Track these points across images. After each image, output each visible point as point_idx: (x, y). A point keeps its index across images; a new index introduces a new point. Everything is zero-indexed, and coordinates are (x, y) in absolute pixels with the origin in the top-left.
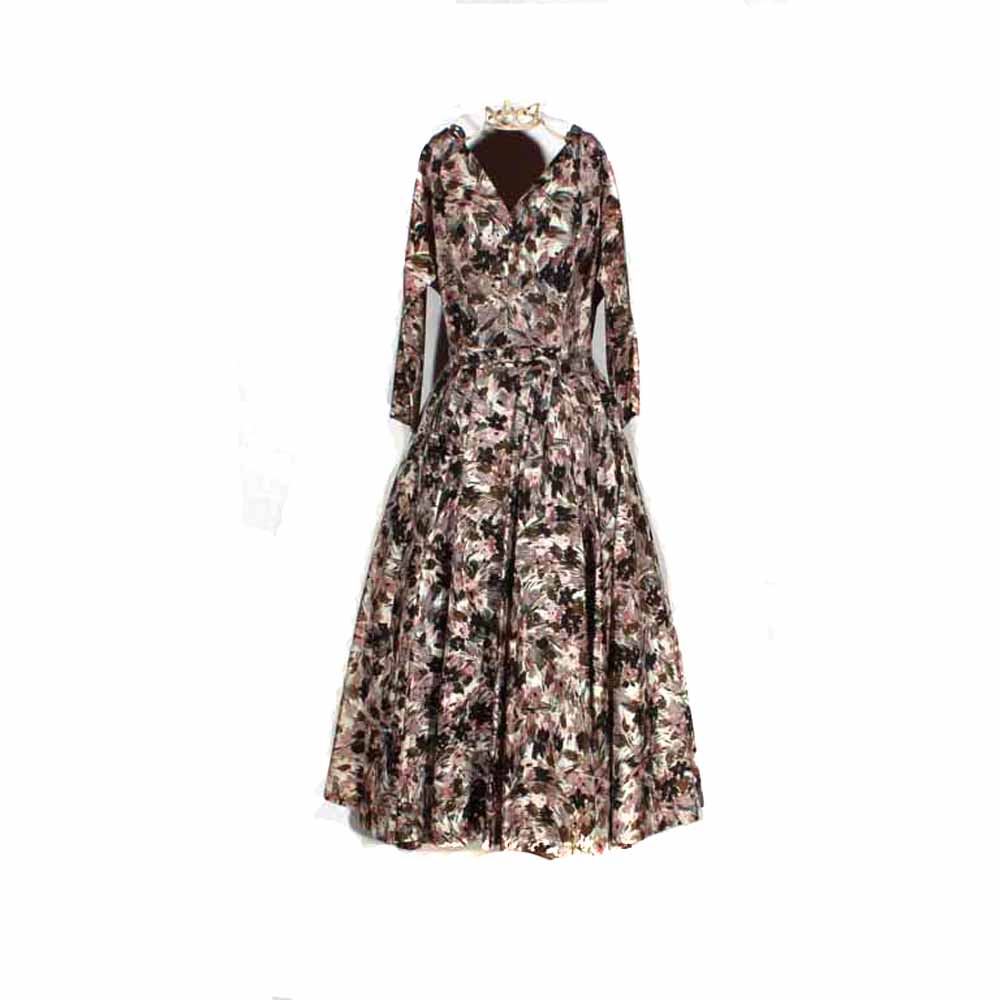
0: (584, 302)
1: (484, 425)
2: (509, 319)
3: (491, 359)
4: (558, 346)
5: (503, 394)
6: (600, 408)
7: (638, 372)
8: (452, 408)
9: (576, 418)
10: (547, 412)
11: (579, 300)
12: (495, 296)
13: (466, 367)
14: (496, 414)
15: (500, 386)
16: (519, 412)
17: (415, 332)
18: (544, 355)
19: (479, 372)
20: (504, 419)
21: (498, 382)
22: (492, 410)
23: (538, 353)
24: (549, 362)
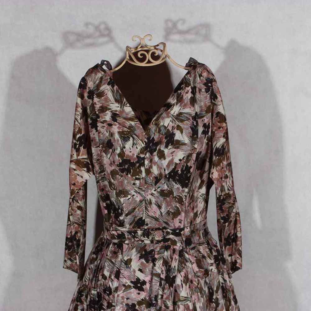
0: (200, 190)
1: (129, 287)
2: (146, 208)
3: (134, 237)
4: (182, 227)
5: (142, 263)
6: (214, 268)
7: (241, 237)
8: (107, 273)
9: (196, 280)
10: (175, 277)
11: (197, 189)
12: (136, 192)
13: (116, 241)
14: (138, 279)
15: (141, 258)
16: (155, 278)
17: (79, 212)
18: (172, 234)
19: (125, 247)
20: (144, 283)
21: (139, 255)
22: (134, 276)
23: (168, 233)
24: (176, 239)
